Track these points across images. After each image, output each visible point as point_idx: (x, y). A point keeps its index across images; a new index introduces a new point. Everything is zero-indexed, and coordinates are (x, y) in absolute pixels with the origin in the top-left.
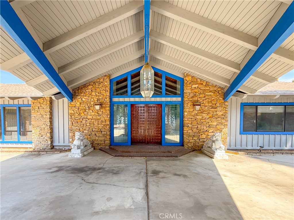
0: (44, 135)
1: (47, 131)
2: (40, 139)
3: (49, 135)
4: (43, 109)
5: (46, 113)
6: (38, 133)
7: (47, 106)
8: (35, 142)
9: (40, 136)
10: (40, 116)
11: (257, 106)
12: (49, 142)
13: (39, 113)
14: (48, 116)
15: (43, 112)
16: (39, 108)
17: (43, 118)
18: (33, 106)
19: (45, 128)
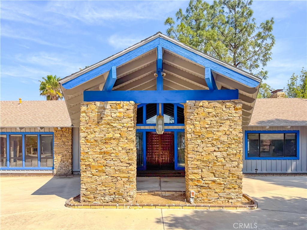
0: (66, 161)
1: (69, 157)
2: (62, 165)
3: (70, 160)
4: (65, 137)
5: (68, 141)
6: (60, 159)
7: (70, 134)
8: (57, 168)
9: (61, 162)
10: (62, 143)
11: (259, 134)
12: (70, 168)
13: (61, 141)
14: (70, 143)
15: (65, 140)
16: (61, 135)
17: (66, 145)
18: (56, 134)
19: (67, 155)
